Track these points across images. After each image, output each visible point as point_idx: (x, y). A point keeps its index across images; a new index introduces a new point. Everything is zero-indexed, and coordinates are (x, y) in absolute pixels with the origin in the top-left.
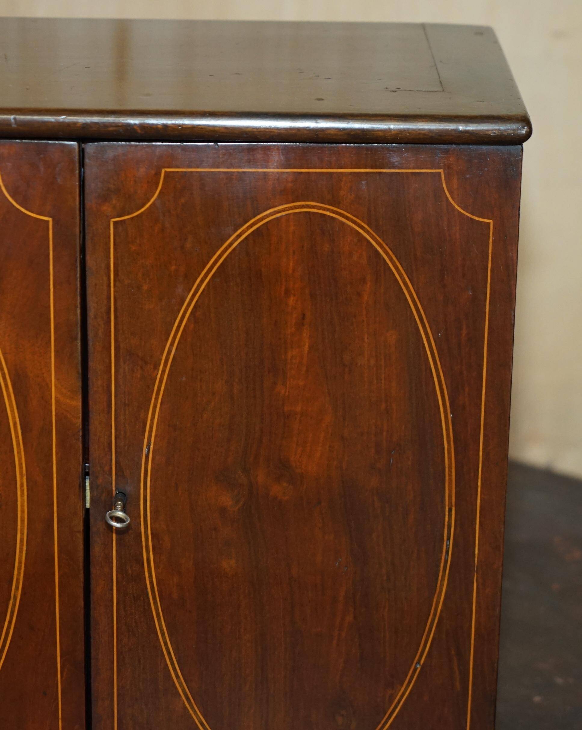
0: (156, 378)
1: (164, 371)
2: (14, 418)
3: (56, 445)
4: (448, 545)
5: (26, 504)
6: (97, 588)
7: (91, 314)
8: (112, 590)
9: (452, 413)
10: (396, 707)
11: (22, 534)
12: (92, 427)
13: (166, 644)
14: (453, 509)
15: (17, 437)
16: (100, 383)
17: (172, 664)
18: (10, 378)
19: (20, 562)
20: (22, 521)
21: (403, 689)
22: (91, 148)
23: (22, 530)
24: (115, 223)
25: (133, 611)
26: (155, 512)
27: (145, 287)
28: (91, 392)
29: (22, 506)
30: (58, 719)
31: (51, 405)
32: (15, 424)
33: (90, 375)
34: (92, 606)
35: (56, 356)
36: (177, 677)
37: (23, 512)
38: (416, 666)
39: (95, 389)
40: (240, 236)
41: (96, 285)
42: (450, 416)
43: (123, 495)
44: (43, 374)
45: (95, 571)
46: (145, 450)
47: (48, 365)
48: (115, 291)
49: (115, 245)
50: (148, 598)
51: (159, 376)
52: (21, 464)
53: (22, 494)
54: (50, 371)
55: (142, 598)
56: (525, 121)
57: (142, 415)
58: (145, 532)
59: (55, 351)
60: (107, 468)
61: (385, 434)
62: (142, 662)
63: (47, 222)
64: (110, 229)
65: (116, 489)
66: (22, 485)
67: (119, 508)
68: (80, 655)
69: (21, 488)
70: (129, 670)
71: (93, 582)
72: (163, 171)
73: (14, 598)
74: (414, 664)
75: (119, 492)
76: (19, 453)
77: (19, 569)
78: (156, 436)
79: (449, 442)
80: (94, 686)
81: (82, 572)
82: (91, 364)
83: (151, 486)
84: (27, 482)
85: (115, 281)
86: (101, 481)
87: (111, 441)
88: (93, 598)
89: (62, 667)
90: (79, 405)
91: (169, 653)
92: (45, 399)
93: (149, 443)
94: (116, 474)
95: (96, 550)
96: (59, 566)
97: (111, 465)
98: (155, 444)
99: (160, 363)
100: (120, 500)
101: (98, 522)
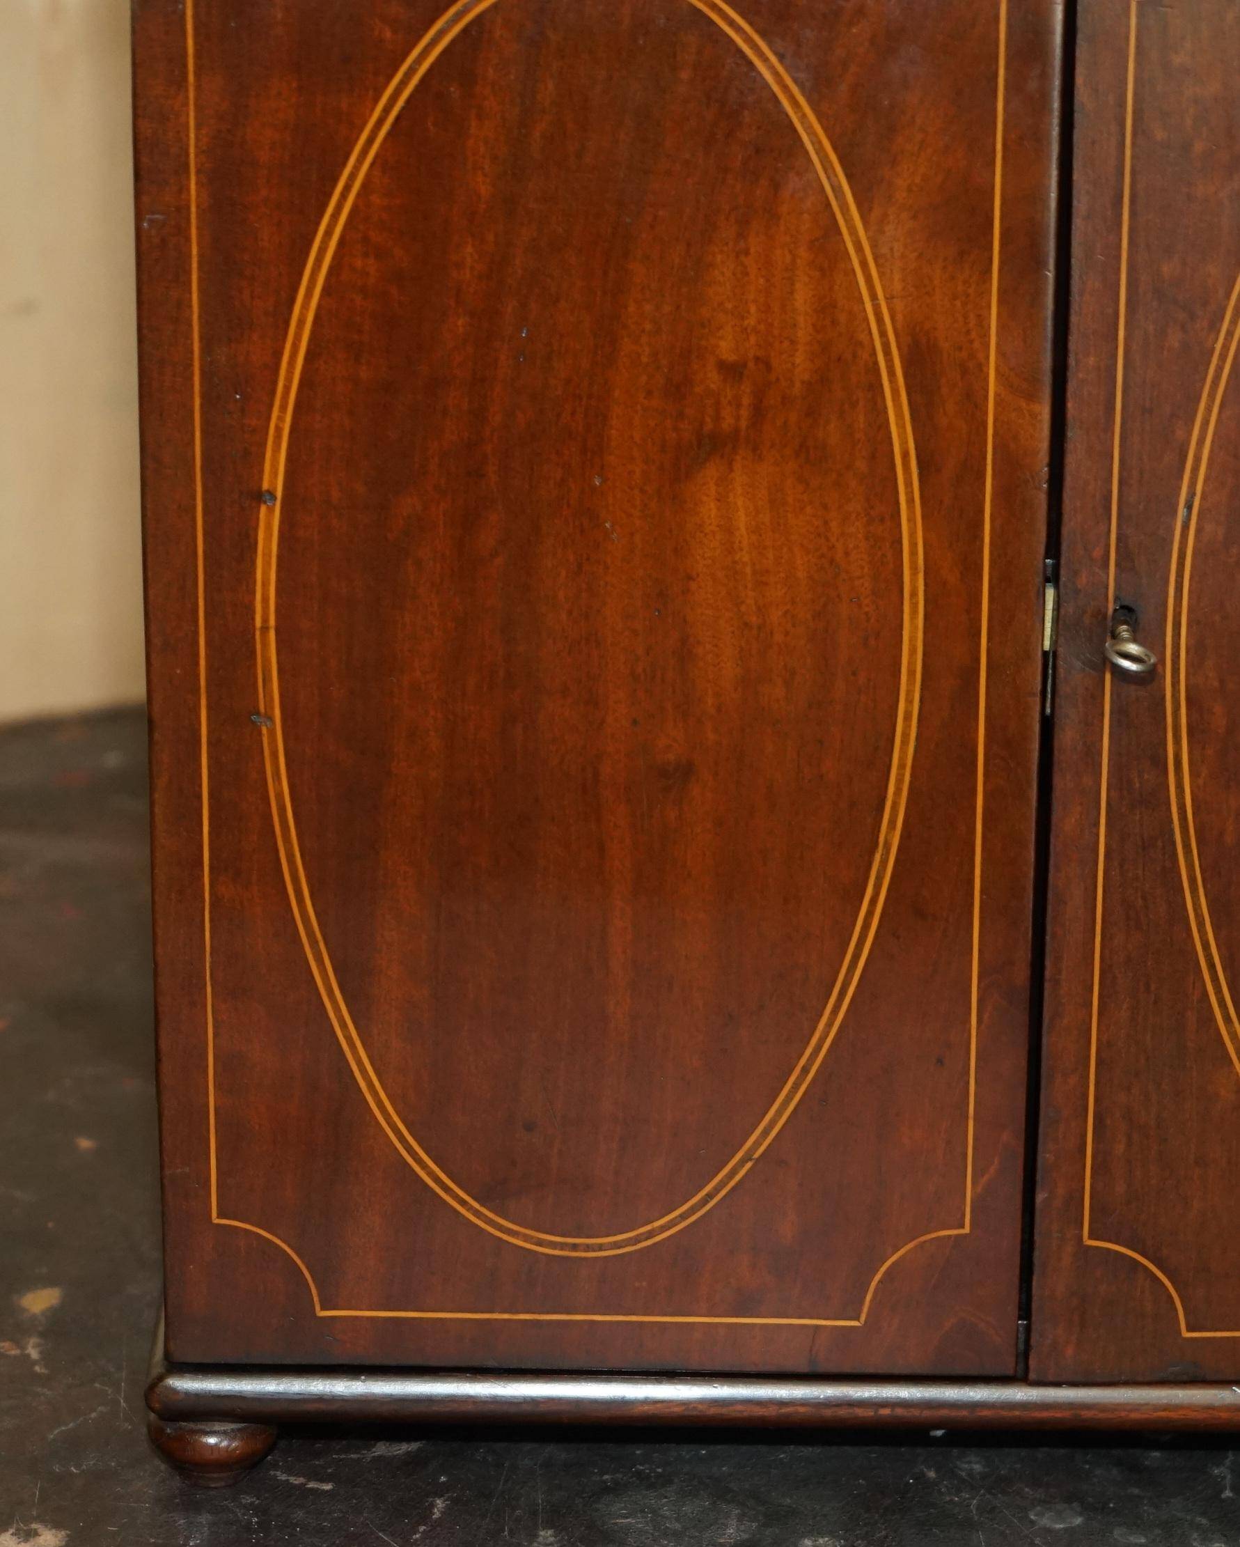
0: (1213, 349)
1: (1230, 334)
2: (904, 442)
3: (992, 501)
6: (1065, 822)
7: (1080, 204)
8: (1097, 824)
11: (909, 701)
12: (1070, 461)
13: (1206, 946)
15: (909, 484)
16: (1091, 360)
17: (1218, 991)
18: (901, 356)
19: (902, 766)
20: (912, 673)
23: (910, 693)
25: (1140, 872)
26: (1198, 650)
27: (1198, 147)
28: (1072, 386)
29: (913, 639)
30: (967, 1118)
31: (986, 413)
32: (905, 455)
33: (1075, 342)
34: (1052, 862)
35: (1000, 302)
37: (913, 651)
39: (1081, 375)
41: (1093, 143)
43: (1127, 612)
44: (971, 342)
45: (1062, 782)
46: (1181, 511)
47: (982, 321)
48: (1133, 157)
49: (1137, 53)
50: (1174, 843)
51: (1219, 346)
52: (913, 545)
53: (915, 612)
54: (987, 335)
55: (1160, 844)
57: (1180, 434)
58: (1173, 696)
59: (999, 289)
60: (1097, 553)
62: (1153, 987)
64: (1128, 17)
65: (1117, 598)
66: (914, 594)
67: (1126, 635)
68: (1021, 975)
69: (911, 599)
70: (1125, 1006)
71: (1056, 808)
73: (884, 847)
75: (1122, 607)
76: (911, 520)
77: (900, 781)
78: (1208, 478)
80: (1048, 1042)
81: (1034, 787)
82: (1074, 319)
83: (1190, 591)
84: (926, 585)
85: (1134, 134)
86: (1084, 580)
87: (1110, 492)
88: (1055, 845)
89: (981, 1001)
90: (1044, 411)
91: (1212, 966)
92: (973, 402)
93: (1192, 494)
94: (1117, 565)
95: (1067, 737)
96: (986, 775)
97: (1108, 546)
98: (1203, 497)
99: (1222, 318)
100: (1125, 623)
101: (1073, 674)
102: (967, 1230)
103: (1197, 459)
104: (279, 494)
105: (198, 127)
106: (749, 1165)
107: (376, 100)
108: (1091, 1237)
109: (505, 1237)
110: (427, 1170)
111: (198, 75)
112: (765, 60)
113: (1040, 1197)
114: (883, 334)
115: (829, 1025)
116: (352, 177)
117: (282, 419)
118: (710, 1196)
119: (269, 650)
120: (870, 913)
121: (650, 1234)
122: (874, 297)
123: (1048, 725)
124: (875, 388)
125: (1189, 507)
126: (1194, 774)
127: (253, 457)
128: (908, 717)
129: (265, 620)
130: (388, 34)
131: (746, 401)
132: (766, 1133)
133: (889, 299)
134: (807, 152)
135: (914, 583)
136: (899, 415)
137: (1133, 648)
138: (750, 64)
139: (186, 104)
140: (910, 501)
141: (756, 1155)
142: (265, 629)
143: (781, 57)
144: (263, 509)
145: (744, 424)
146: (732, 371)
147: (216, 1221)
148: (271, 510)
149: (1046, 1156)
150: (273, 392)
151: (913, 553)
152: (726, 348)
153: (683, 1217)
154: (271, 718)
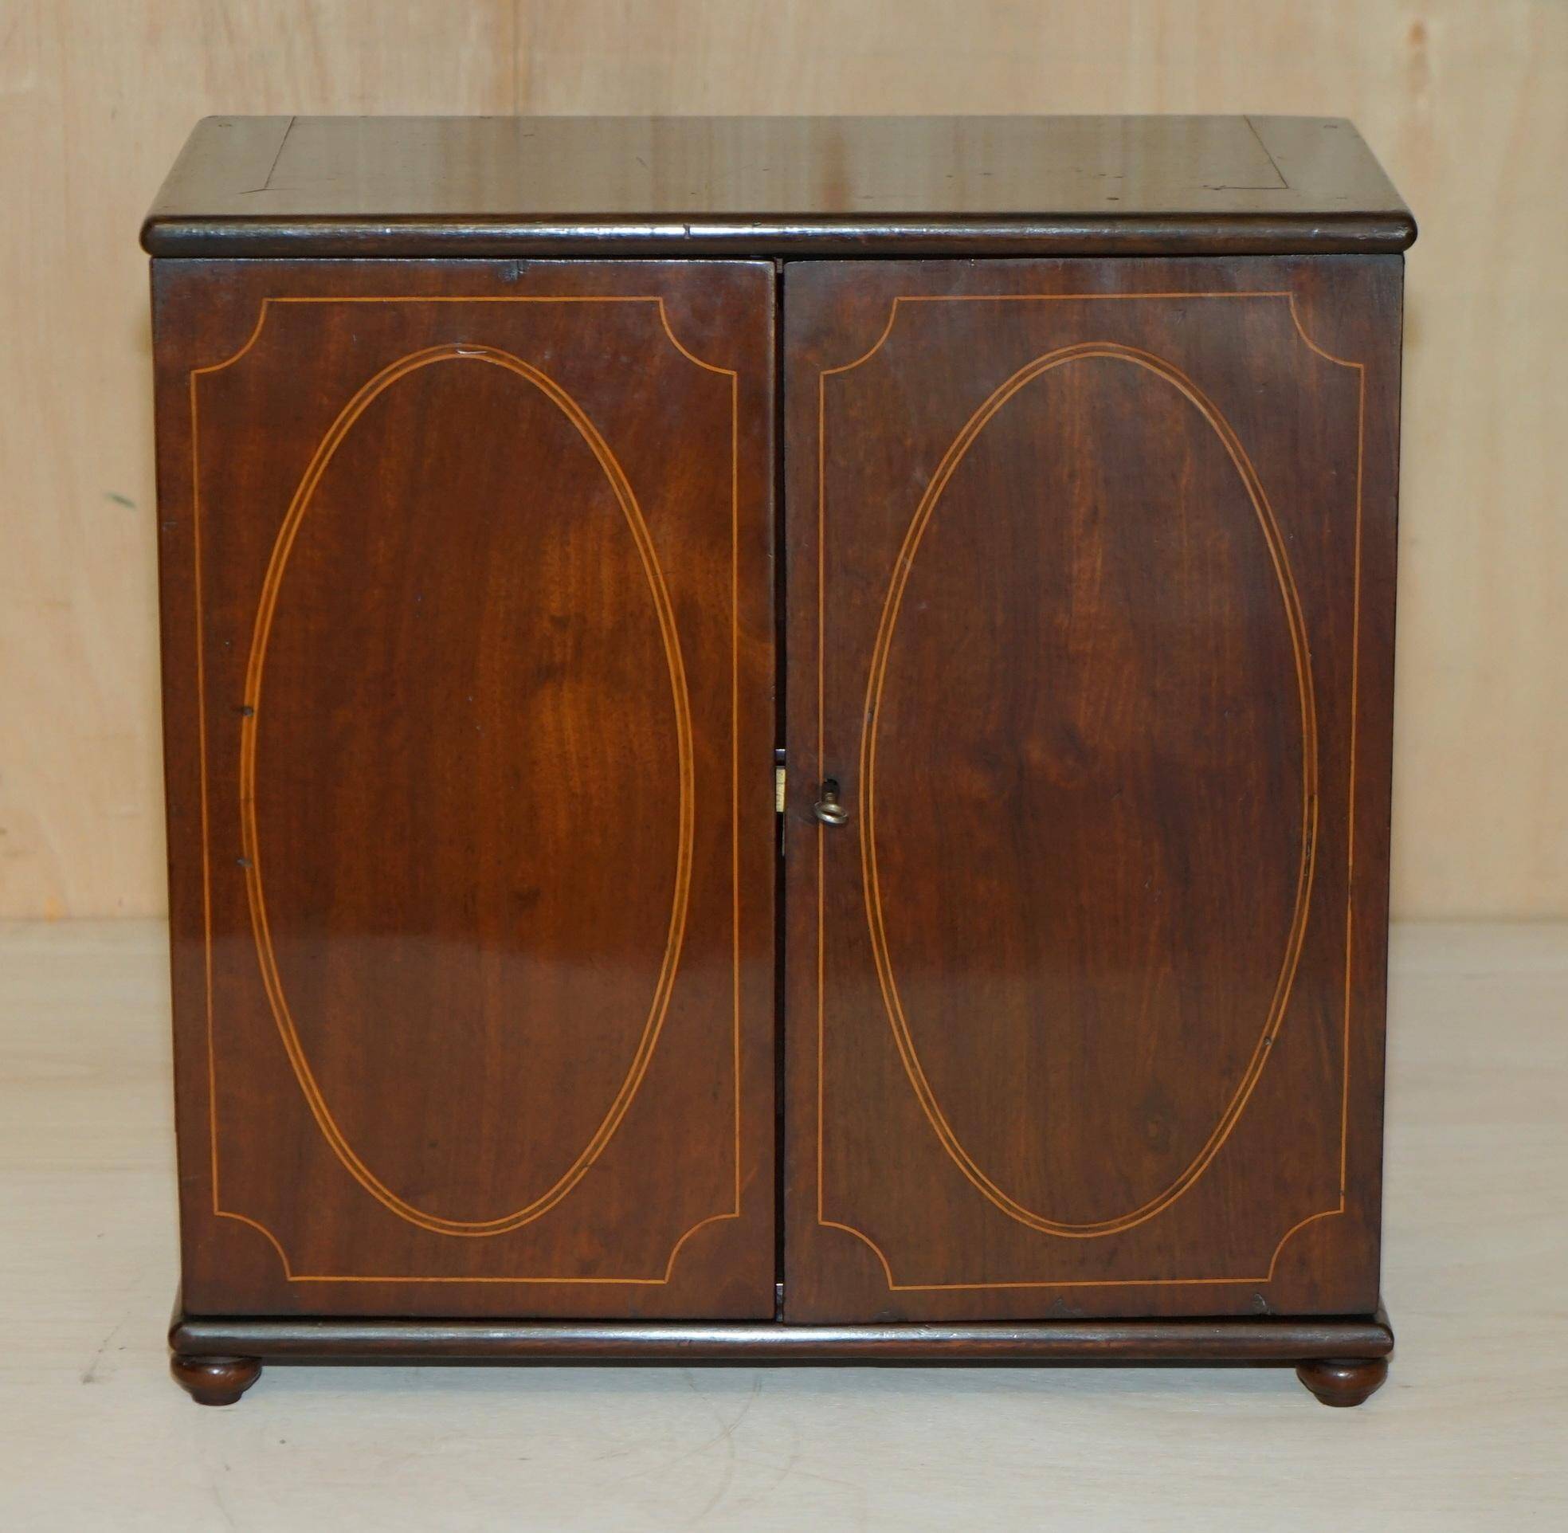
0: (884, 606)
1: (895, 595)
2: (677, 670)
3: (738, 708)
4: (1309, 855)
5: (692, 800)
6: (796, 929)
7: (791, 510)
8: (817, 931)
9: (1310, 651)
10: (1236, 1108)
11: (686, 846)
12: (791, 682)
13: (895, 1012)
14: (1316, 797)
15: (681, 698)
17: (905, 1044)
18: (673, 610)
19: (682, 891)
20: (687, 827)
21: (1246, 1079)
22: (793, 269)
23: (686, 840)
24: (827, 377)
25: (848, 963)
26: (882, 810)
27: (869, 470)
28: (789, 631)
29: (687, 802)
30: (735, 1136)
31: (732, 650)
32: (678, 679)
33: (789, 602)
34: (787, 957)
35: (739, 575)
36: (912, 1065)
38: (1265, 1042)
39: (795, 624)
40: (1003, 394)
41: (798, 469)
42: (1308, 656)
43: (832, 785)
44: (721, 602)
45: (791, 900)
46: (867, 717)
47: (727, 589)
48: (825, 478)
49: (825, 410)
50: (870, 940)
51: (887, 603)
52: (686, 739)
53: (688, 785)
54: (731, 598)
55: (860, 941)
56: (1407, 220)
57: (863, 664)
58: (866, 838)
59: (738, 568)
60: (811, 743)
61: (1214, 684)
62: (860, 1042)
63: (730, 377)
64: (819, 386)
65: (825, 775)
66: (687, 772)
67: (829, 799)
68: (769, 1035)
69: (685, 776)
70: (841, 1057)
71: (789, 918)
72: (896, 300)
73: (672, 946)
74: (1261, 1041)
75: (830, 781)
76: (684, 723)
77: (681, 901)
78: (883, 692)
79: (1307, 696)
80: (790, 1081)
81: (773, 903)
82: (789, 584)
83: (875, 772)
84: (695, 766)
85: (825, 463)
86: (802, 762)
87: (818, 702)
88: (790, 944)
89: (742, 1052)
90: (772, 648)
91: (900, 1029)
92: (723, 641)
93: (873, 703)
94: (824, 751)
95: (794, 869)
96: (740, 894)
97: (818, 738)
98: (881, 706)
99: (889, 584)
100: (831, 791)
101: (796, 826)
102: (737, 1214)
103: (876, 680)
104: (256, 708)
105: (199, 464)
106: (586, 1169)
107: (318, 445)
108: (823, 1220)
109: (417, 1223)
110: (363, 1176)
111: (199, 429)
112: (577, 416)
113: (787, 1191)
114: (661, 597)
115: (638, 1071)
116: (303, 496)
117: (257, 657)
118: (558, 1193)
119: (250, 817)
120: (663, 993)
121: (518, 1220)
122: (654, 573)
123: (781, 862)
124: (656, 634)
125: (872, 712)
126: (882, 896)
127: (239, 684)
128: (685, 856)
129: (247, 793)
130: (325, 401)
131: (570, 643)
132: (596, 1147)
133: (665, 574)
134: (607, 477)
135: (687, 765)
136: (673, 651)
137: (833, 807)
138: (567, 418)
139: (191, 448)
140: (683, 710)
141: (590, 1163)
142: (247, 800)
143: (587, 413)
144: (245, 720)
145: (569, 658)
146: (560, 623)
147: (217, 1213)
148: (251, 719)
149: (790, 1161)
150: (251, 640)
151: (686, 745)
152: (555, 605)
153: (541, 1207)
154: (251, 861)
